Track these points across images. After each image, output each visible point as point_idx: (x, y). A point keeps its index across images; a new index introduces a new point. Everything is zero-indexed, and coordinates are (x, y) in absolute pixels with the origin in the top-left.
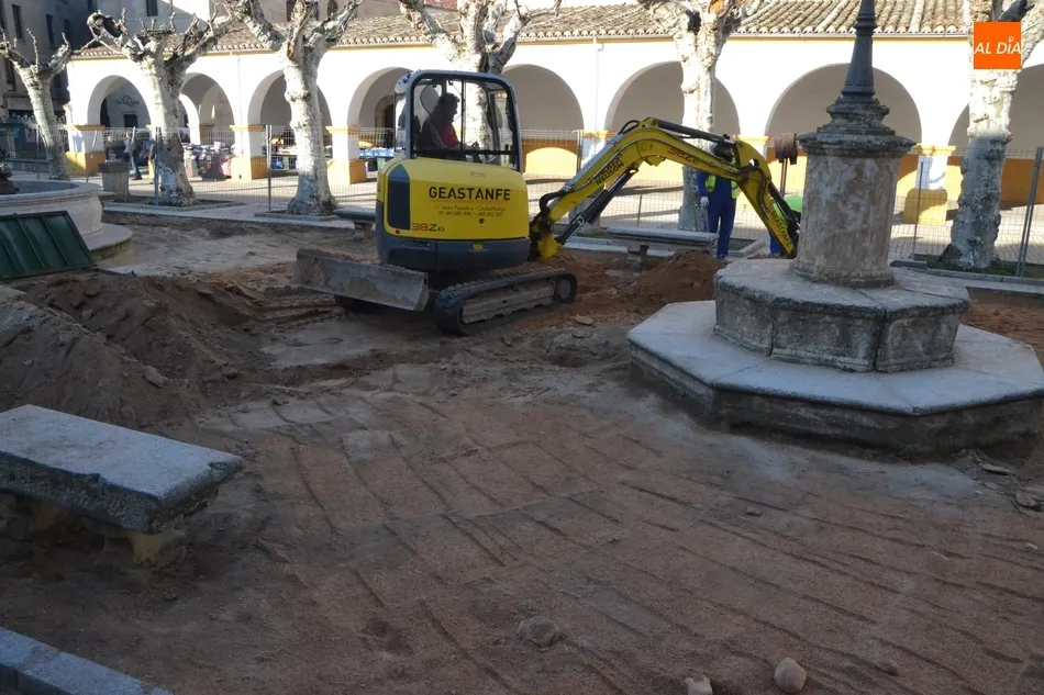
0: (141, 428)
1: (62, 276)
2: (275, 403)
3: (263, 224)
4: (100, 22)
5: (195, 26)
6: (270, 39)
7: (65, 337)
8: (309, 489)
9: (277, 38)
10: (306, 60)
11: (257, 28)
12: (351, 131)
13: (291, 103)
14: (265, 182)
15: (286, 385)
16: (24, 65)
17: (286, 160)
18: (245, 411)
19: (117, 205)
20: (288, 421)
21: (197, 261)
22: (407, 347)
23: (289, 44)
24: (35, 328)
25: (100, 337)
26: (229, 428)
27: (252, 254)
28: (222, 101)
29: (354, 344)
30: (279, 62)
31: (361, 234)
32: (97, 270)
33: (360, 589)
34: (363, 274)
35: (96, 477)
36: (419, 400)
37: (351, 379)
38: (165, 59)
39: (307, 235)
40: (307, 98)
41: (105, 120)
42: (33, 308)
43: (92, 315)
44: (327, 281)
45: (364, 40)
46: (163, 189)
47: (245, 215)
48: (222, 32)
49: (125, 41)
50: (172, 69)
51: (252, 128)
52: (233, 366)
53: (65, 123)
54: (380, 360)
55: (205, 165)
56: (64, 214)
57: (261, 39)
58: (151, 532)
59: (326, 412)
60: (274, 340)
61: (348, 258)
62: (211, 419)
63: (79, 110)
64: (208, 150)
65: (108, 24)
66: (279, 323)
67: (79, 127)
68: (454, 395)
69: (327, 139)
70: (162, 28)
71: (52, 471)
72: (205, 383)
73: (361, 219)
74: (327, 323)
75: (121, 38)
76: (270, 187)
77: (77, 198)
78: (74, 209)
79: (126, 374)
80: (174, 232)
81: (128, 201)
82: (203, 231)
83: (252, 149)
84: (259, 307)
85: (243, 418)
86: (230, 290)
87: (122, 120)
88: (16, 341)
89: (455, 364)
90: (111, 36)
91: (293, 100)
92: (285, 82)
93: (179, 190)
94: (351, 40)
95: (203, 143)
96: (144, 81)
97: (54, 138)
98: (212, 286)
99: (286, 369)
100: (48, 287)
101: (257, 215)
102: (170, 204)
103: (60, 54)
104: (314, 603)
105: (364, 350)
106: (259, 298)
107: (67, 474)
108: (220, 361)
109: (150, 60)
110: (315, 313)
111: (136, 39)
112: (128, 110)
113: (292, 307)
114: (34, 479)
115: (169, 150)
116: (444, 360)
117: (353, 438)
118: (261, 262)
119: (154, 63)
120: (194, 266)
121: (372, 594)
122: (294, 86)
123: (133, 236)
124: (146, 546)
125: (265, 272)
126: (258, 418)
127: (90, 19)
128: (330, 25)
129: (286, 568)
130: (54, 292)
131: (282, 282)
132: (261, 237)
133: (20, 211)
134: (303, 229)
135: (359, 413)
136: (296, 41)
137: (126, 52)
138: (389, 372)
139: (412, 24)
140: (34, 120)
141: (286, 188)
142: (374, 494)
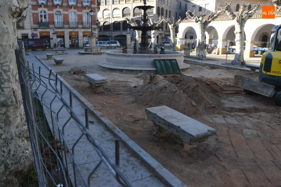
0: (189, 116)
1: (175, 75)
2: (224, 116)
3: (224, 67)
4: (189, 13)
5: (212, 14)
6: (232, 16)
7: (174, 90)
8: (231, 143)
9: (234, 16)
10: (242, 22)
11: (229, 13)
12: (252, 42)
13: (236, 34)
14: (225, 55)
15: (228, 112)
16: (170, 24)
17: (231, 50)
18: (216, 117)
19: (188, 59)
20: (227, 122)
21: (206, 75)
22: (264, 107)
23: (237, 18)
24: (167, 87)
25: (182, 91)
26: (211, 121)
27: (220, 74)
28: (216, 33)
29: (248, 104)
30: (234, 23)
31: (252, 72)
32: (181, 74)
33: (243, 176)
34: (254, 84)
35: (179, 127)
36: (267, 124)
37: (246, 114)
38: (203, 22)
39: (236, 71)
40: (240, 33)
41: (186, 37)
42: (167, 82)
43: (180, 86)
44: (242, 85)
45: (260, 16)
46: (198, 55)
47: (219, 64)
48: (219, 15)
49: (194, 18)
50: (205, 24)
51: (223, 40)
52: (214, 104)
53: (176, 37)
54: (256, 110)
55: (209, 50)
56: (175, 60)
57: (230, 16)
58: (190, 144)
59: (238, 122)
60: (225, 99)
61: (250, 79)
62: (206, 117)
63: (180, 35)
64: (211, 46)
65: (191, 14)
66: (227, 94)
67: (180, 39)
68: (279, 125)
69: (245, 44)
70: (203, 14)
71: (169, 123)
72: (206, 108)
73: (253, 68)
74: (240, 96)
75: (193, 17)
76: (227, 57)
77: (179, 56)
78: (178, 59)
79: (187, 102)
80: (200, 67)
81: (189, 58)
82: (208, 67)
83: (222, 46)
84: (222, 89)
85: (215, 119)
86: (214, 83)
87: (190, 38)
88: (163, 89)
89: (280, 115)
90: (191, 17)
91: (237, 33)
92: (235, 28)
93: (202, 56)
94: (255, 16)
95: (209, 44)
96: (197, 28)
97: (174, 41)
98: (210, 82)
99: (228, 107)
100: (171, 77)
101: (222, 64)
102: (200, 59)
103: (178, 21)
104: (229, 175)
105: (251, 106)
106: (222, 87)
107: (172, 125)
108: (211, 102)
109: (199, 22)
110: (237, 93)
111: (197, 17)
112: (191, 35)
113: (231, 91)
114: (164, 124)
115: (201, 45)
116: (276, 113)
117: (245, 131)
118: (223, 77)
119: (201, 23)
120: (205, 76)
121: (247, 178)
122: (237, 29)
123: (190, 66)
124: (187, 147)
125: (223, 80)
126: (219, 120)
127: (187, 13)
128: (250, 12)
129: (223, 163)
130: (172, 79)
131: (228, 83)
132: (223, 70)
133: (166, 58)
134: (235, 69)
135: (248, 125)
136: (240, 17)
137: (194, 20)
138: (259, 114)
140: (170, 37)
141: (231, 57)
142: (251, 149)
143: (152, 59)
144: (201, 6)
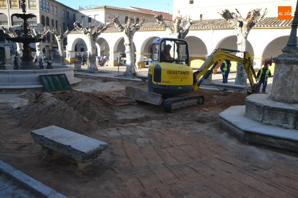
0: (81, 133)
1: (63, 91)
2: (118, 129)
3: (116, 79)
4: (77, 24)
5: (101, 25)
6: (121, 29)
7: (63, 108)
8: (126, 154)
9: (122, 28)
10: (130, 34)
11: (117, 26)
12: (141, 54)
13: (126, 46)
14: (117, 67)
15: (121, 124)
16: (57, 35)
17: (123, 61)
18: (109, 131)
19: (78, 72)
20: (120, 134)
21: (98, 88)
22: (155, 115)
23: (126, 30)
24: (56, 105)
25: (72, 108)
26: (105, 135)
27: (113, 87)
28: (107, 45)
29: (140, 114)
30: (123, 35)
31: (143, 83)
32: (72, 90)
33: (139, 183)
34: (144, 94)
35: (70, 146)
36: (158, 130)
37: (139, 123)
38: (93, 34)
39: (128, 82)
40: (130, 45)
41: (76, 50)
42: (55, 99)
43: (70, 102)
44: (133, 96)
45: (146, 29)
46: (90, 68)
47: (112, 76)
48: (108, 26)
49: (83, 29)
50: (94, 36)
51: (114, 52)
52: (107, 118)
53: (66, 50)
54: (147, 118)
55: (101, 62)
56: (64, 74)
57: (118, 28)
58: (83, 162)
59: (132, 132)
60: (118, 111)
61: (140, 89)
62: (100, 132)
63: (69, 47)
64: (102, 58)
65: (79, 25)
66: (120, 107)
67: (69, 51)
68: (168, 129)
69: (135, 56)
70: (92, 26)
71: (59, 144)
72: (99, 122)
73: (143, 78)
74: (133, 107)
75: (81, 28)
76: (119, 69)
77: (68, 70)
78: (67, 73)
79: (78, 119)
80: (92, 80)
81: (81, 71)
82: (100, 80)
83: (114, 58)
84: (115, 102)
85: (109, 132)
86: (107, 97)
87: (80, 50)
88: (51, 108)
89: (168, 121)
90: (79, 28)
91: (126, 45)
92: (124, 40)
93: (94, 69)
94: (143, 29)
95: (101, 56)
96: (87, 39)
97: (63, 54)
98: (101, 95)
99: (121, 120)
100: (60, 94)
101: (115, 76)
102: (92, 73)
103: (66, 33)
104: (126, 186)
105: (143, 115)
106: (114, 99)
107: (62, 144)
108: (103, 117)
109: (88, 34)
110: (130, 104)
111: (85, 28)
112: (82, 47)
113: (123, 102)
114: (54, 145)
115: (92, 58)
116: (165, 119)
117: (139, 140)
118: (115, 89)
119: (90, 35)
120: (97, 90)
121: (142, 185)
122: (127, 41)
123: (82, 81)
124: (81, 166)
125: (116, 92)
126: (113, 133)
127: (74, 23)
128: (137, 25)
129: (119, 175)
130: (61, 95)
131: (121, 95)
132: (116, 82)
133: (54, 73)
134: (127, 80)
135: (141, 133)
136: (128, 29)
137: (83, 32)
138: (150, 122)
139: (160, 25)
140: (58, 50)
141: (123, 69)
142: (144, 157)
143: (38, 75)
144: (90, 17)
